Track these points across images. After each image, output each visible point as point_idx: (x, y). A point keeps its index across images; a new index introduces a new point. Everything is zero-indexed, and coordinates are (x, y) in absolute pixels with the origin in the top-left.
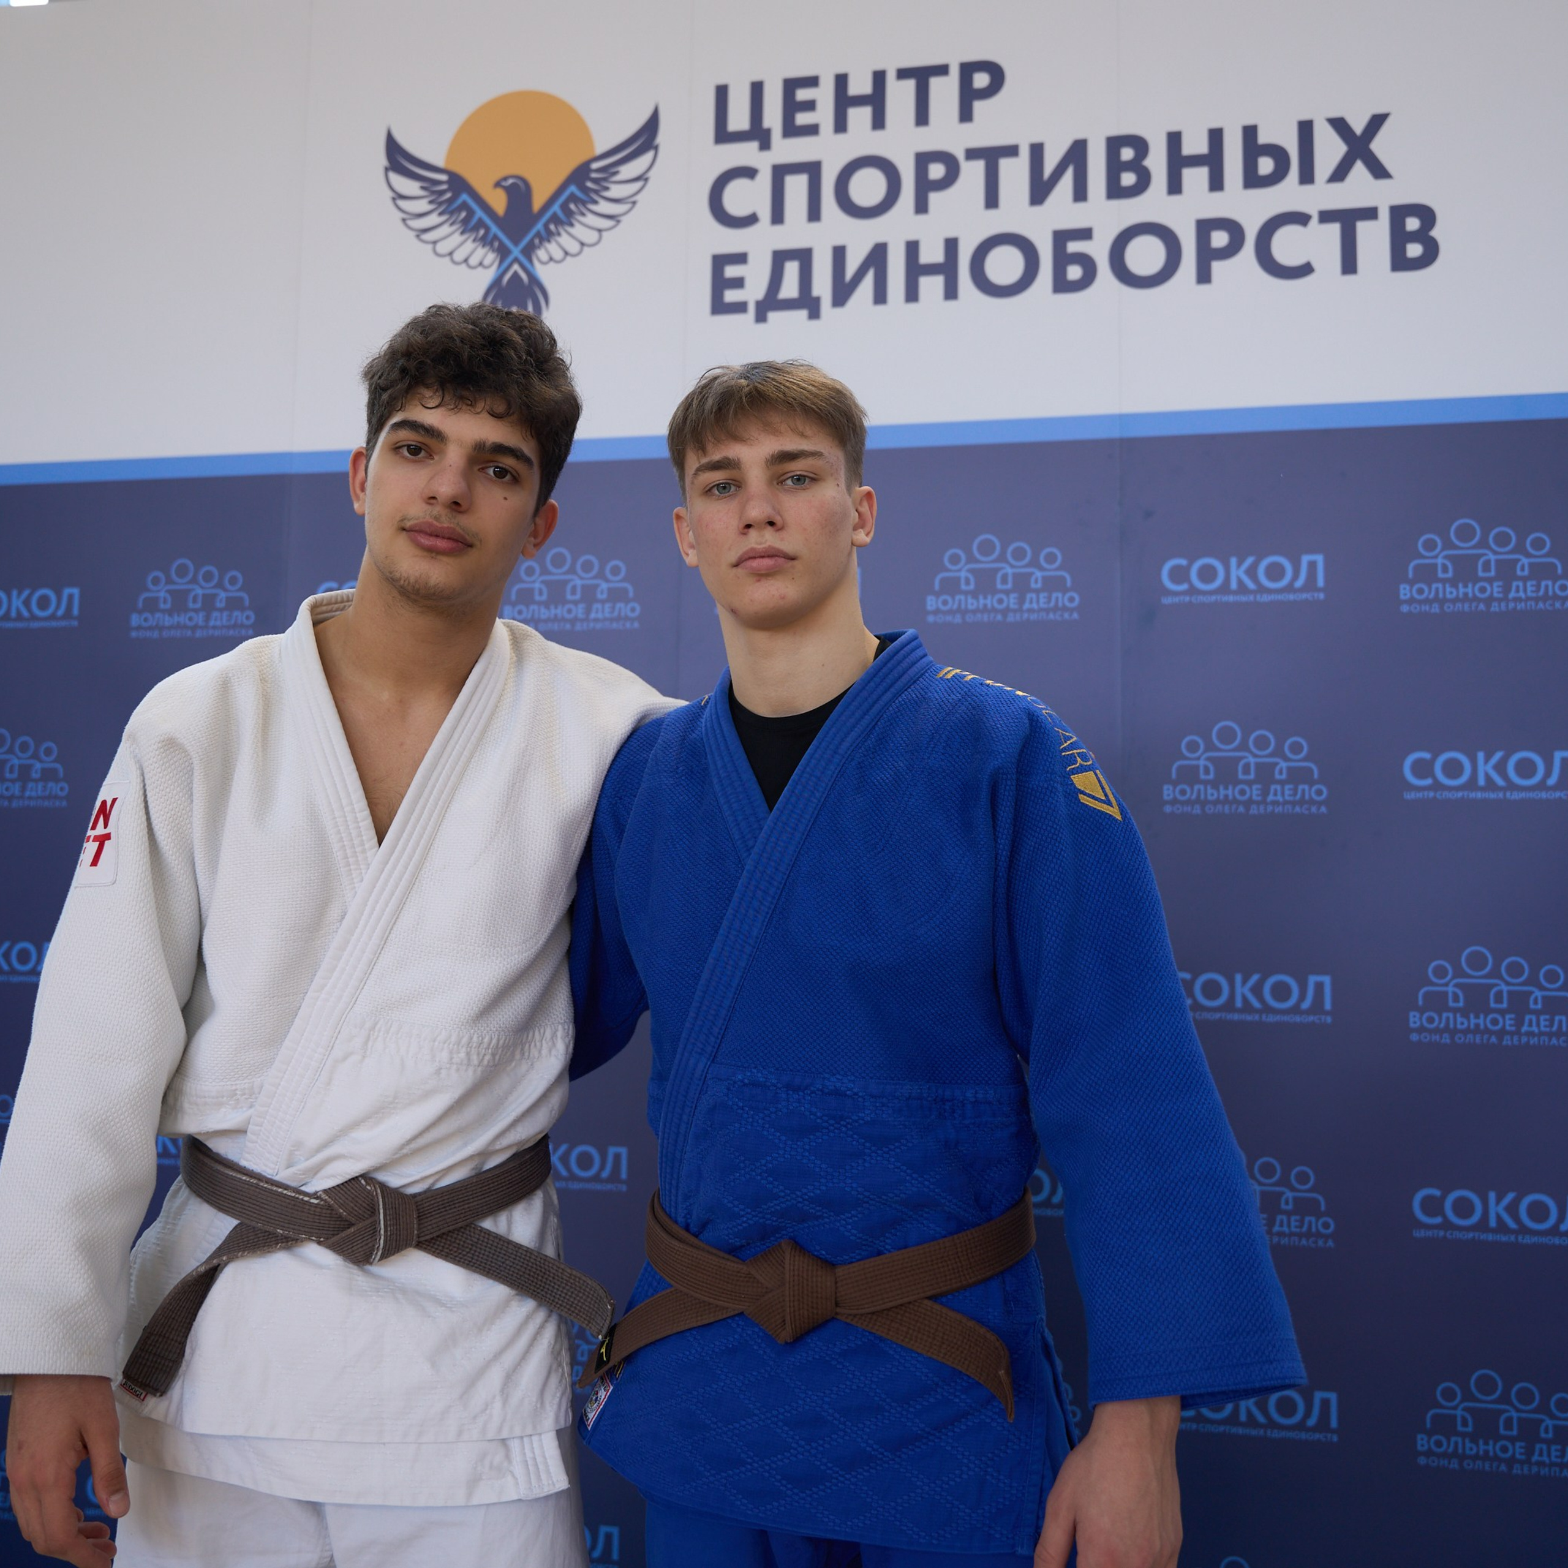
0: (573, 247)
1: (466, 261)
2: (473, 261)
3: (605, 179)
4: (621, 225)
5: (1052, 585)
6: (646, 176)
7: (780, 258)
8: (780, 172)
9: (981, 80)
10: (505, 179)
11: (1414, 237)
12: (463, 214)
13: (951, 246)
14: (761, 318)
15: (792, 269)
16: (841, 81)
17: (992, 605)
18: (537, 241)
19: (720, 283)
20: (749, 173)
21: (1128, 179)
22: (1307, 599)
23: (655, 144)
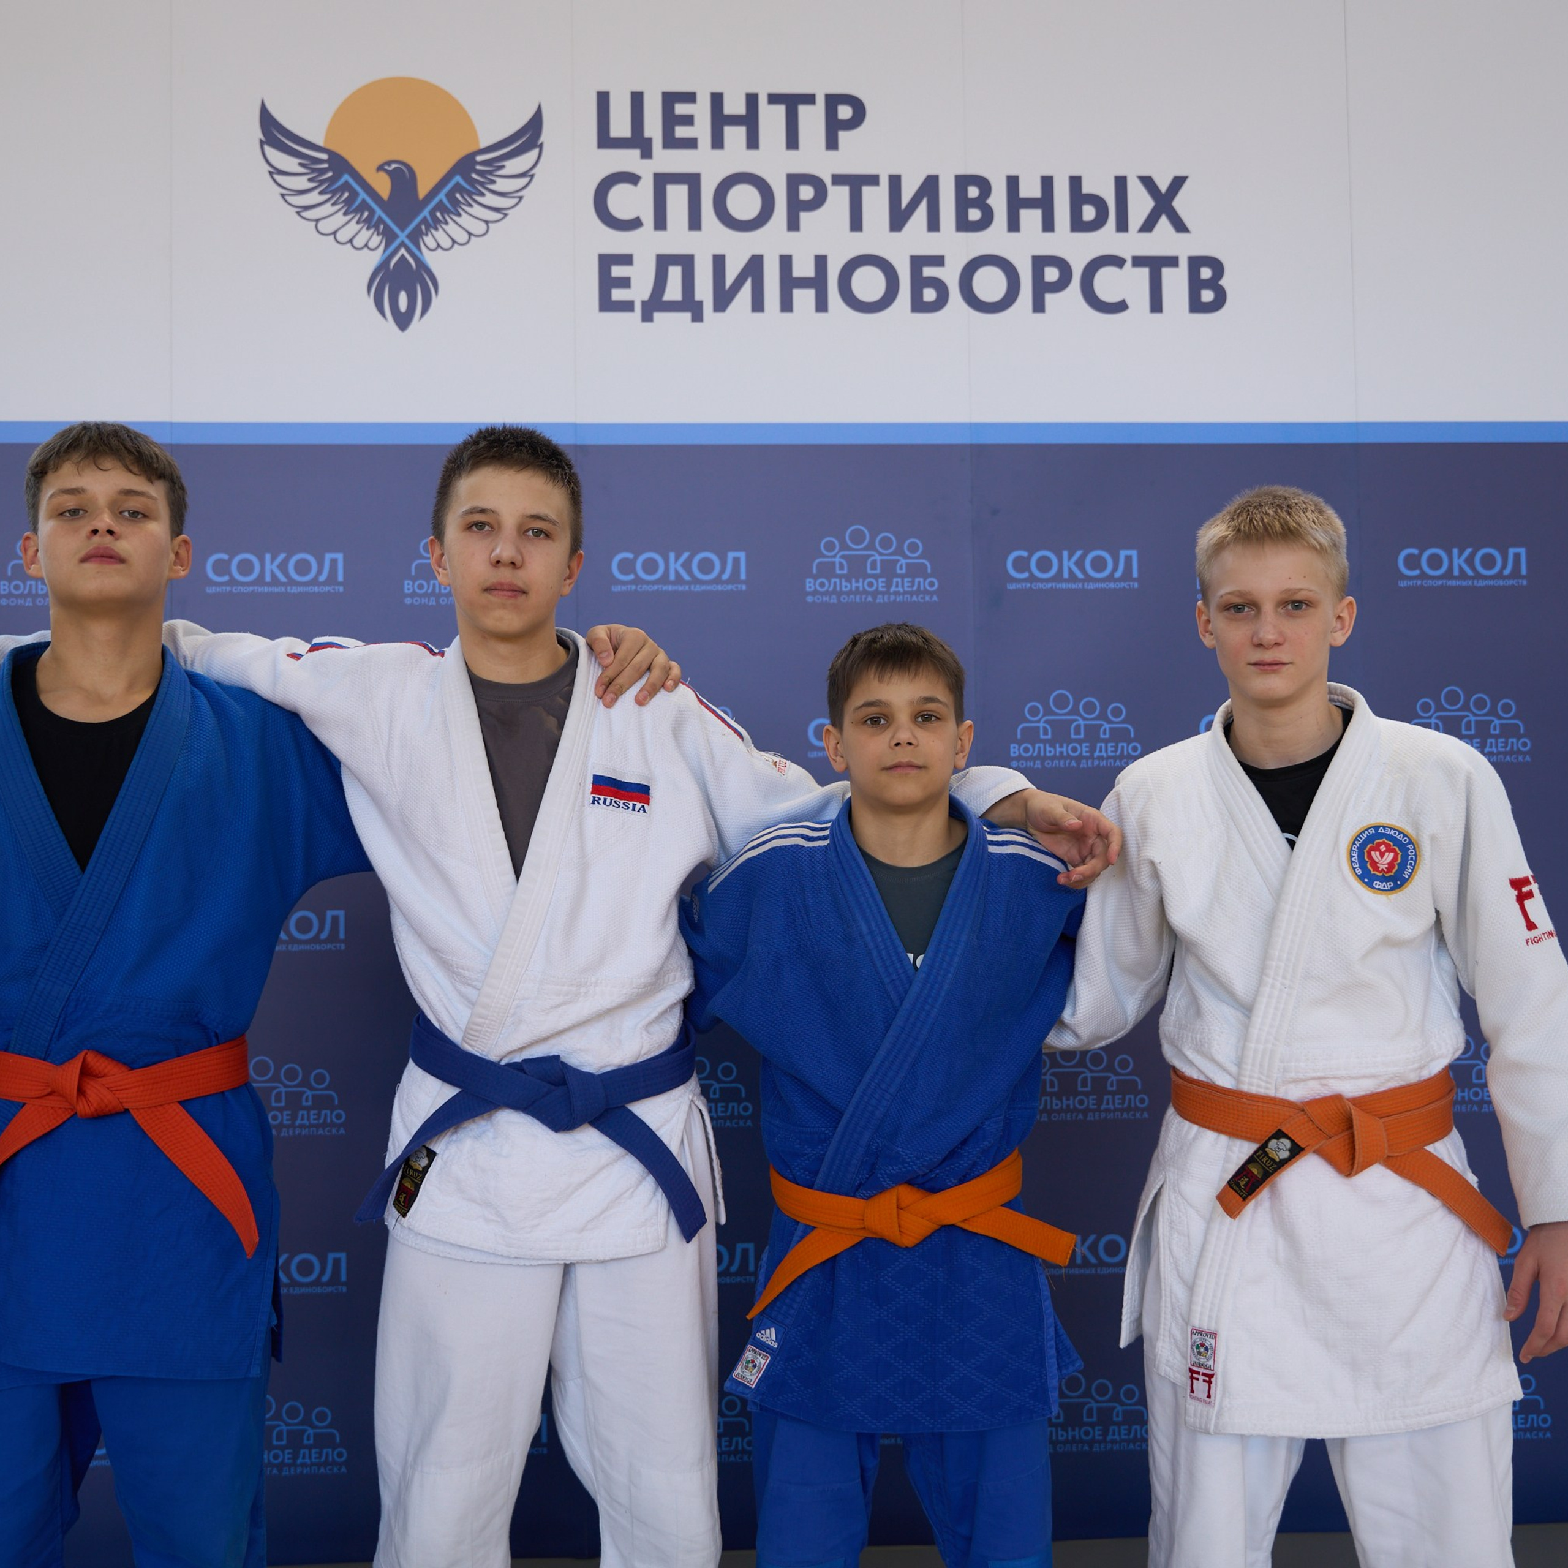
0: (461, 237)
1: (351, 241)
2: (359, 242)
3: (491, 172)
5: (915, 571)
6: (531, 173)
7: (664, 262)
8: (662, 181)
9: (845, 112)
10: (389, 163)
11: (1208, 284)
12: (346, 195)
13: (821, 262)
14: (647, 317)
15: (675, 273)
16: (717, 99)
17: (864, 588)
18: (423, 227)
19: (607, 283)
20: (633, 179)
21: (974, 215)
22: (1124, 587)
23: (540, 142)
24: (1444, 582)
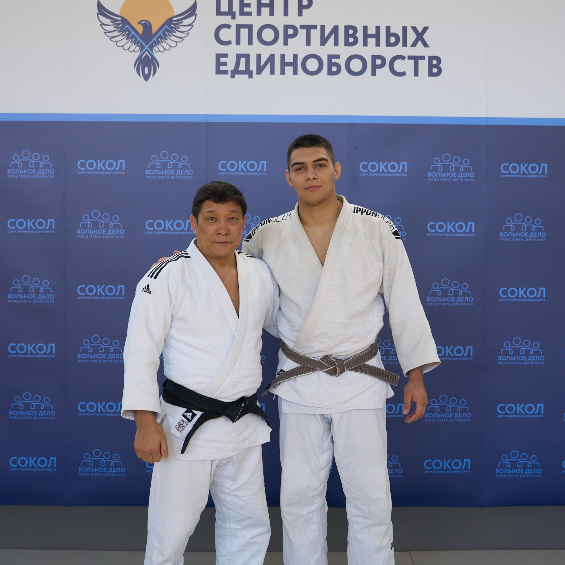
0: (167, 47)
1: (128, 49)
2: (131, 49)
3: (178, 24)
4: (184, 41)
6: (192, 24)
7: (239, 57)
8: (239, 27)
9: (305, 3)
10: (142, 21)
11: (435, 66)
12: (127, 32)
13: (295, 57)
14: (233, 76)
15: (243, 60)
18: (154, 44)
19: (219, 64)
20: (228, 26)
21: (351, 40)
22: (402, 176)
23: (196, 13)
24: (517, 176)
